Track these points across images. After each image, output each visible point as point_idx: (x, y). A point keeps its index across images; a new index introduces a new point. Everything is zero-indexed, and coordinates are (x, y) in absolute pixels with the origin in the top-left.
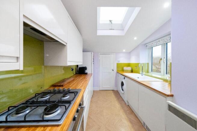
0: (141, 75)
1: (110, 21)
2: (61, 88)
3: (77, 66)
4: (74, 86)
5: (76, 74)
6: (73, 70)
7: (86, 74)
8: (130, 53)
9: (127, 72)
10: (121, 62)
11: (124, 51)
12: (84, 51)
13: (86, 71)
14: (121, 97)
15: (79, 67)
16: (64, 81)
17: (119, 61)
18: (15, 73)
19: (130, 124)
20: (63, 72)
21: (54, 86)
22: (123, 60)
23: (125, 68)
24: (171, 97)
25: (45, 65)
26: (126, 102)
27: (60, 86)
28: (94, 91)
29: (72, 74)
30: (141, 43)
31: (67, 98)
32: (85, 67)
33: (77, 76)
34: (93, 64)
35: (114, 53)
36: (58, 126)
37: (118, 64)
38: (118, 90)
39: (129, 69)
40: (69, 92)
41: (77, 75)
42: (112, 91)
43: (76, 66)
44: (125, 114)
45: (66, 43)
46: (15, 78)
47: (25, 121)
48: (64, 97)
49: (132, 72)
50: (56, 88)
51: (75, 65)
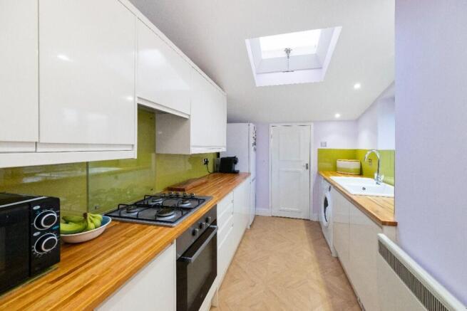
0: (375, 182)
1: (288, 51)
2: (181, 193)
3: (218, 154)
4: (203, 192)
5: (214, 172)
6: (207, 163)
7: (236, 173)
8: (357, 121)
9: (346, 172)
10: (329, 147)
11: (338, 116)
12: (230, 120)
13: (237, 167)
14: (324, 237)
15: (221, 156)
16: (187, 182)
17: (326, 143)
18: (110, 166)
19: (324, 293)
20: (189, 167)
21: (170, 189)
22: (336, 141)
23: (342, 164)
24: (392, 228)
25: (157, 152)
26: (331, 250)
27: (179, 190)
28: (256, 217)
29: (204, 171)
30: (380, 96)
31: (188, 205)
32: (235, 157)
33: (214, 177)
34: (255, 150)
35: (311, 121)
36: (171, 227)
37: (320, 152)
38: (320, 220)
39: (354, 165)
40: (192, 198)
41: (215, 174)
42: (302, 222)
43: (216, 156)
44: (319, 273)
45: (189, 116)
46: (110, 174)
47: (137, 219)
48: (183, 203)
49: (361, 173)
50: (173, 193)
51: (213, 153)
